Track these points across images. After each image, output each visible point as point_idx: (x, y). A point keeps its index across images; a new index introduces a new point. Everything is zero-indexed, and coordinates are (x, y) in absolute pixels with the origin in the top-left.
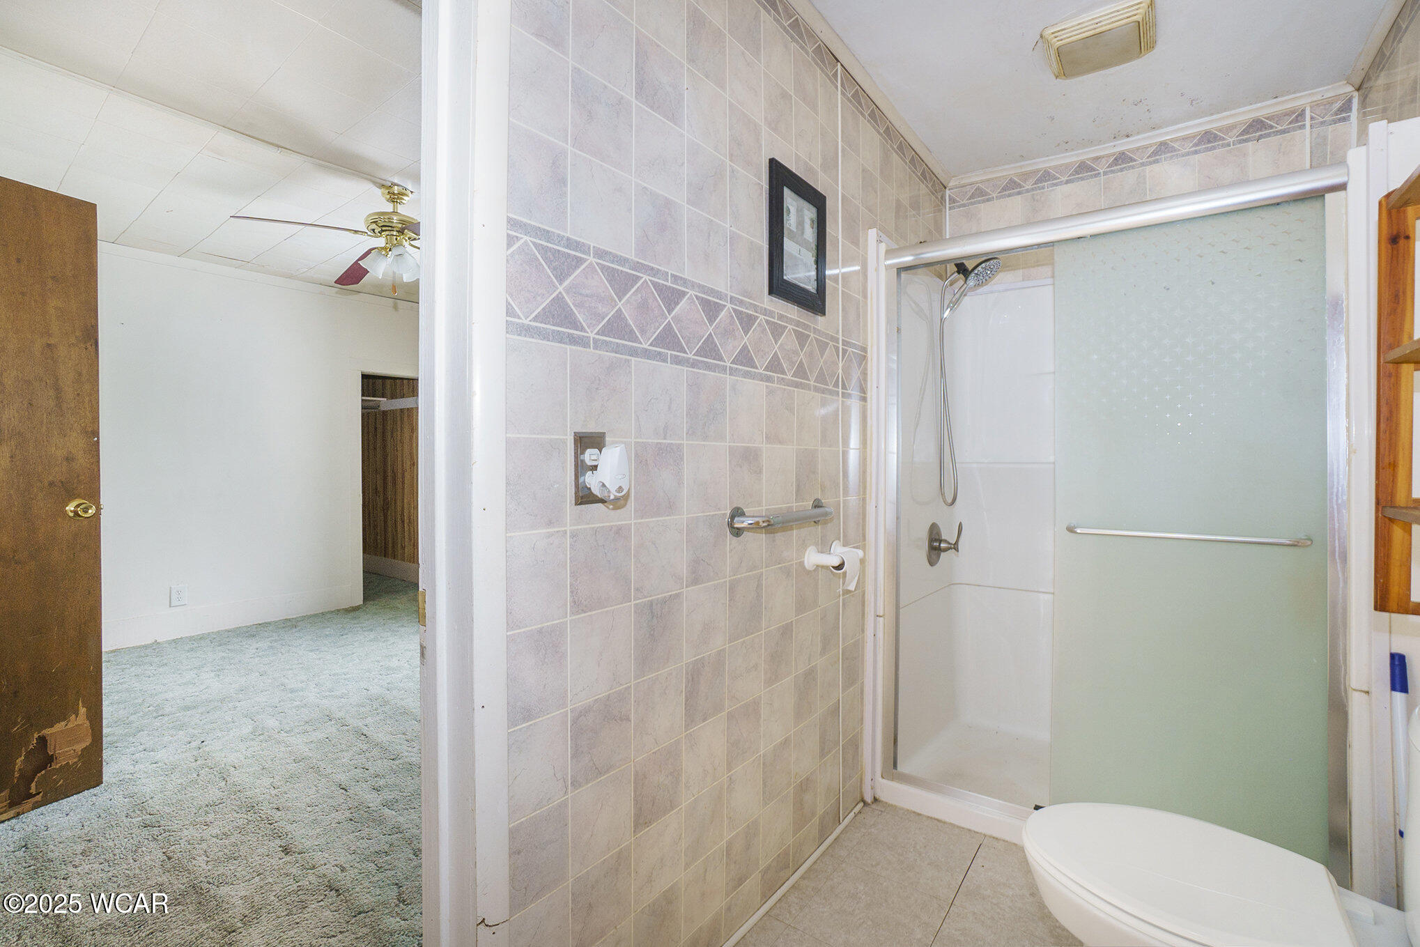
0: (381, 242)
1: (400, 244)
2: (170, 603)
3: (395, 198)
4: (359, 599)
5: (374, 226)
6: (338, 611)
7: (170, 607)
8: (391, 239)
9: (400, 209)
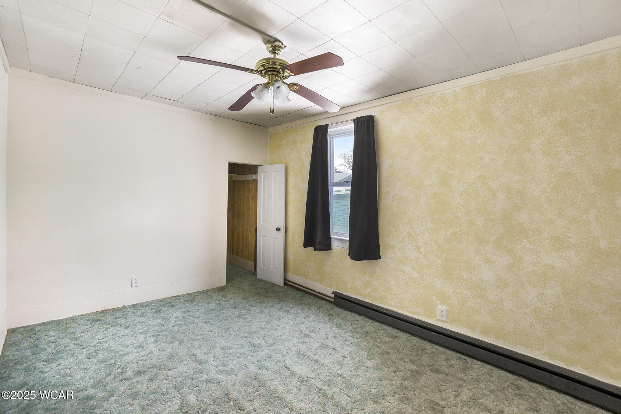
0: (265, 80)
1: (277, 81)
2: (132, 285)
3: (275, 49)
4: (224, 283)
5: (262, 68)
6: (214, 289)
7: (132, 287)
8: (272, 77)
9: (277, 57)
